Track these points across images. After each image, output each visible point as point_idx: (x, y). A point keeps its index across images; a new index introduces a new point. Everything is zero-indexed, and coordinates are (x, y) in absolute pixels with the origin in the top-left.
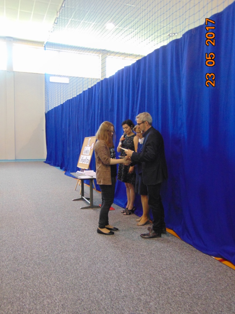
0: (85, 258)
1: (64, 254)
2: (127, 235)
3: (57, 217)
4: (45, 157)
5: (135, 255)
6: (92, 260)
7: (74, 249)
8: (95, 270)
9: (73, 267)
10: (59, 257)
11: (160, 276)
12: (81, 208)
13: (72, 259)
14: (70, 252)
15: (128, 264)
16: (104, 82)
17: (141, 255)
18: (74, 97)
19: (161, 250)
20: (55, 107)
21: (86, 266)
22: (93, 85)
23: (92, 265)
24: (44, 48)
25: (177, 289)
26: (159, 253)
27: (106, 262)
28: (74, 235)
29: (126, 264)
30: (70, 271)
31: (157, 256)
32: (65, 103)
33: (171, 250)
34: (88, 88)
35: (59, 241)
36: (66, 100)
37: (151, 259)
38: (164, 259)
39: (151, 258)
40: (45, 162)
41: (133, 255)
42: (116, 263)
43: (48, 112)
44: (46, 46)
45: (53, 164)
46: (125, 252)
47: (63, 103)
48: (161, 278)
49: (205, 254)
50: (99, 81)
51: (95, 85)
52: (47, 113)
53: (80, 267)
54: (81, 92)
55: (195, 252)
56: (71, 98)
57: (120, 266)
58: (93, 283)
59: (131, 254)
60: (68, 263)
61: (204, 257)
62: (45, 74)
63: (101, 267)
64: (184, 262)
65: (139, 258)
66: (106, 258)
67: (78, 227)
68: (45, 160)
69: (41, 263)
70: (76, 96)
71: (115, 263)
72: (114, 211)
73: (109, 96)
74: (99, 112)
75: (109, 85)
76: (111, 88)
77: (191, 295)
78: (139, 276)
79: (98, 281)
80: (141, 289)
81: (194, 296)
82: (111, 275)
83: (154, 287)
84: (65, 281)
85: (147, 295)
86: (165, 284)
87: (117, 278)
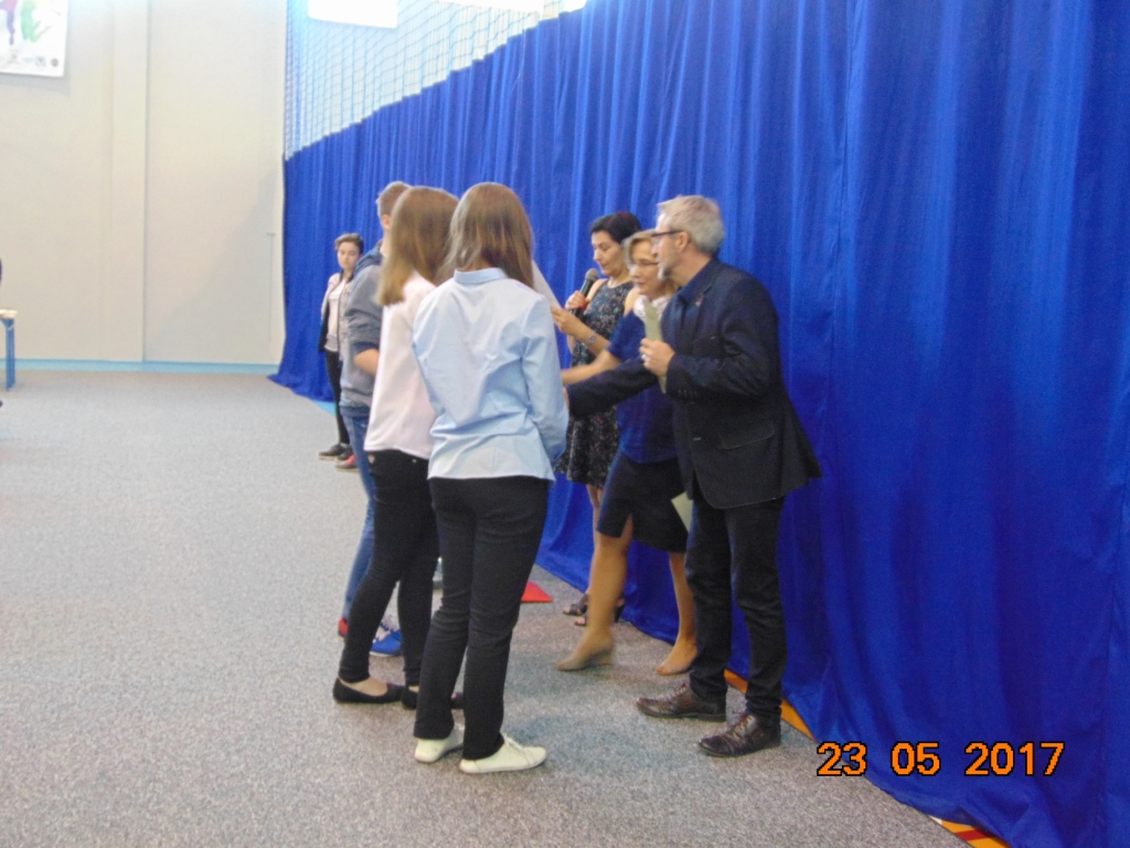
0: (394, 793)
1: (309, 771)
2: (589, 710)
3: (298, 620)
4: (275, 355)
5: (608, 791)
6: (425, 801)
7: (352, 756)
8: (432, 841)
9: (342, 826)
10: (289, 784)
13: (340, 792)
14: (335, 764)
15: (570, 828)
16: (537, 36)
18: (408, 93)
19: (722, 777)
20: (327, 133)
21: (393, 826)
22: (492, 49)
23: (422, 822)
26: (709, 790)
27: (482, 814)
29: (562, 825)
30: (326, 842)
31: (699, 803)
32: (369, 119)
33: (764, 780)
34: (474, 58)
35: (296, 720)
36: (377, 108)
37: (673, 813)
38: (724, 814)
39: (671, 810)
40: (276, 379)
41: (599, 794)
42: (522, 818)
43: (298, 156)
45: (306, 390)
46: (566, 780)
47: (364, 121)
49: (904, 807)
50: (520, 32)
51: (502, 50)
52: (291, 159)
53: (371, 826)
54: (443, 77)
55: (861, 797)
56: (398, 98)
57: (536, 833)
59: (589, 788)
60: (320, 808)
61: (900, 817)
63: (458, 833)
64: (806, 834)
68: (275, 371)
69: (210, 802)
70: (417, 91)
71: (516, 820)
72: (547, 605)
73: (556, 102)
74: (514, 168)
75: (558, 54)
76: (564, 67)
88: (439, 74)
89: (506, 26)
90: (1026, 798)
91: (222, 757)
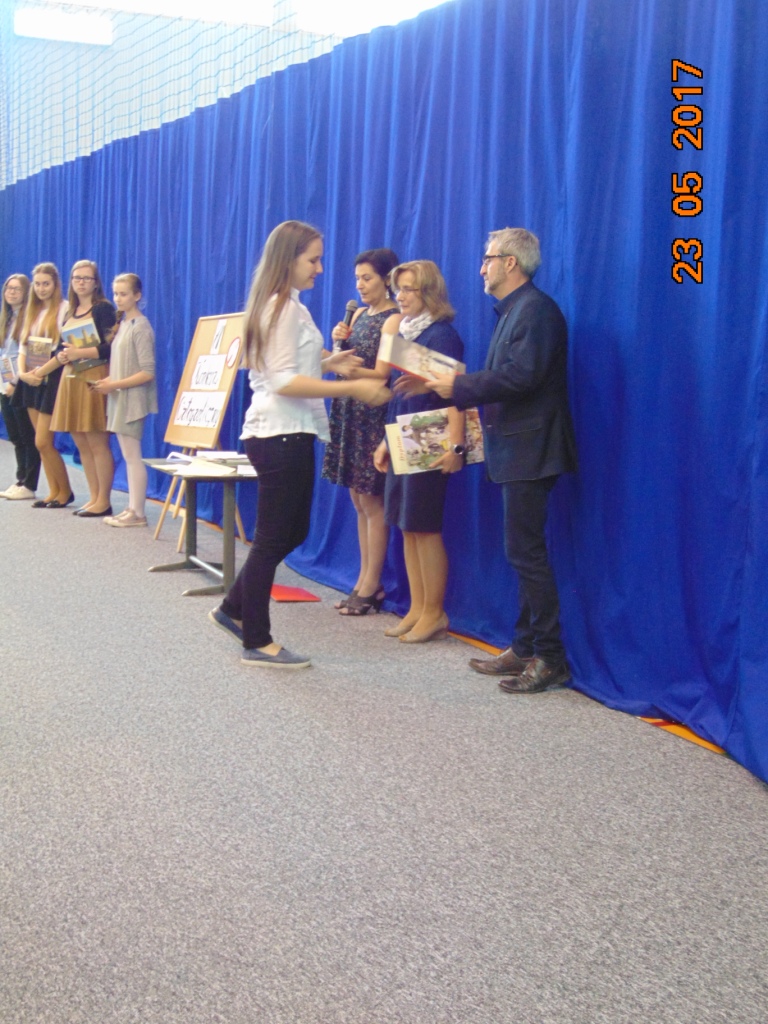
5: (381, 707)
8: (250, 733)
11: (452, 746)
12: (185, 592)
15: (354, 725)
16: (287, 80)
17: (401, 707)
18: (146, 128)
20: (48, 167)
22: (238, 88)
25: (494, 769)
26: (461, 705)
27: (285, 719)
28: (170, 662)
29: (348, 723)
31: (453, 712)
32: (100, 151)
34: (220, 97)
36: (108, 141)
37: (432, 717)
38: (472, 716)
39: (431, 715)
41: (374, 708)
42: (316, 720)
47: (93, 154)
48: (451, 751)
49: (612, 711)
50: (269, 74)
51: (250, 89)
54: (185, 113)
55: (581, 707)
56: (135, 132)
57: (328, 727)
58: (242, 755)
59: (366, 706)
61: (609, 715)
63: (268, 728)
64: (535, 725)
65: (391, 714)
66: (285, 712)
67: (182, 643)
70: (157, 125)
72: (316, 603)
73: (308, 147)
74: (267, 207)
75: (309, 97)
76: (315, 112)
77: (529, 779)
78: (387, 745)
79: (258, 752)
80: (386, 767)
81: (540, 782)
82: (298, 742)
83: (427, 764)
84: (157, 750)
85: (402, 777)
86: (462, 761)
87: (318, 749)
88: (181, 109)
89: (254, 68)
90: (699, 692)
91: (70, 694)
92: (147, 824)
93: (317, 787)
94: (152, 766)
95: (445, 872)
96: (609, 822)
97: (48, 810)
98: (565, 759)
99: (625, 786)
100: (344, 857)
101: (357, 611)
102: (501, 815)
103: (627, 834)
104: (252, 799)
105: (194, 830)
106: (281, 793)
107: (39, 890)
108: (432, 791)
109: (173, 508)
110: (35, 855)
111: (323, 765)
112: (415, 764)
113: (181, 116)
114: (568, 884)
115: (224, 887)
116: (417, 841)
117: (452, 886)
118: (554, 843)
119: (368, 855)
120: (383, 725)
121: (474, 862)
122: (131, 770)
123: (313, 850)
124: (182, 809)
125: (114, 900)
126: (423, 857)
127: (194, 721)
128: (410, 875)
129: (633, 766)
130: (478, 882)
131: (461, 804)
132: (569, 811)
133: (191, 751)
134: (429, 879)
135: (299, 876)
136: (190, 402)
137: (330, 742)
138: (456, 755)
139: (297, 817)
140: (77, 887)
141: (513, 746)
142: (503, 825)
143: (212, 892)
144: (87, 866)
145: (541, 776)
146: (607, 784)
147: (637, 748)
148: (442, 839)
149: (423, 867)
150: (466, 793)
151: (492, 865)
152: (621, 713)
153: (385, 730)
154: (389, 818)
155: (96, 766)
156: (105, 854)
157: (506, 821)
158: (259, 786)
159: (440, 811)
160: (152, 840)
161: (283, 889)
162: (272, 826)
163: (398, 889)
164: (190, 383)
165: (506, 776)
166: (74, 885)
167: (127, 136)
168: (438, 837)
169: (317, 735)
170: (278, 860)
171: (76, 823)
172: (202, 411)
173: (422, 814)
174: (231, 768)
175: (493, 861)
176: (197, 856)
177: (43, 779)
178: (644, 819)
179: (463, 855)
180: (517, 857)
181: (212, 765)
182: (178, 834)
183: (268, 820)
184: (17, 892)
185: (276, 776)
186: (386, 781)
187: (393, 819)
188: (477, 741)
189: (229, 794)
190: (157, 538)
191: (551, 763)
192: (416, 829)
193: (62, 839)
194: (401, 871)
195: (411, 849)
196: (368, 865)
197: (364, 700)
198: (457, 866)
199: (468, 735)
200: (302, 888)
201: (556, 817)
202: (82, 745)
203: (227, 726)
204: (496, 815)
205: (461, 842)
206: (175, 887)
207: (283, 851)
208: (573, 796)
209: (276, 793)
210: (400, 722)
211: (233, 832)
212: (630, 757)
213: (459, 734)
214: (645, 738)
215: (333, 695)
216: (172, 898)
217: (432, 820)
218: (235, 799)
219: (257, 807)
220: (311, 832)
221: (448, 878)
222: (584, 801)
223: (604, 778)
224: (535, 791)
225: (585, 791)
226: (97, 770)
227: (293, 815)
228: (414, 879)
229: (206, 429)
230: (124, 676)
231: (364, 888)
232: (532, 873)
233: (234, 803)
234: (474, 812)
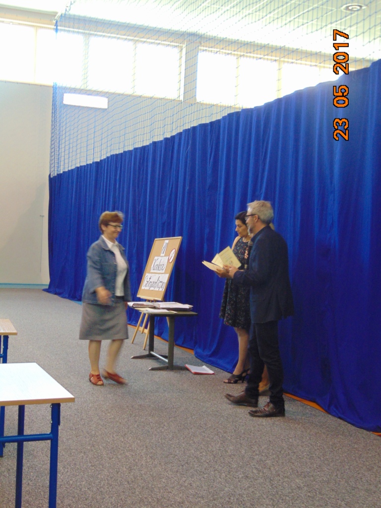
4: (46, 280)
10: (132, 421)
11: (284, 443)
12: (150, 369)
14: (146, 416)
16: (198, 130)
18: (126, 150)
20: (79, 166)
22: (174, 134)
24: (55, 27)
27: (205, 428)
32: (105, 159)
34: (165, 137)
36: (109, 155)
40: (49, 290)
43: (60, 176)
44: (58, 24)
45: (67, 296)
47: (101, 160)
50: (189, 128)
51: (180, 134)
52: (55, 177)
53: (167, 430)
56: (121, 151)
57: (225, 432)
58: (187, 444)
62: (53, 87)
66: (204, 425)
68: (47, 287)
70: (131, 148)
71: (217, 430)
73: (208, 161)
76: (212, 145)
77: (322, 459)
78: (254, 441)
79: (194, 443)
80: (254, 451)
81: (327, 460)
82: (212, 439)
83: (274, 450)
84: (148, 440)
85: (262, 456)
86: (290, 449)
87: (222, 442)
88: (146, 142)
89: (182, 124)
91: (104, 414)
92: (148, 473)
93: (224, 459)
94: (147, 447)
95: (287, 498)
96: (361, 479)
97: (103, 465)
98: (338, 450)
99: (367, 463)
100: (240, 490)
101: (232, 382)
102: (310, 474)
103: (370, 484)
104: (195, 463)
105: (170, 476)
106: (207, 461)
107: (105, 500)
108: (277, 462)
109: (141, 329)
110: (100, 485)
111: (225, 449)
112: (268, 450)
113: (145, 145)
114: (345, 505)
115: (188, 502)
116: (273, 484)
117: (291, 504)
118: (336, 487)
119: (251, 490)
120: (251, 432)
121: (300, 494)
122: (137, 448)
123: (226, 487)
124: (163, 467)
125: (139, 505)
126: (276, 491)
127: (163, 427)
128: (271, 499)
129: (370, 454)
130: (303, 503)
131: (292, 469)
132: (342, 473)
133: (163, 441)
134: (281, 501)
135: (221, 498)
136: (150, 278)
137: (227, 439)
138: (287, 446)
139: (216, 472)
140: (121, 499)
141: (313, 444)
142: (312, 478)
143: (182, 503)
144: (124, 490)
145: (327, 457)
146: (359, 462)
147: (372, 446)
148: (284, 484)
149: (277, 496)
150: (293, 464)
151: (309, 496)
152: (362, 430)
153: (252, 434)
154: (259, 474)
155: (121, 447)
156: (131, 485)
157: (313, 477)
158: (197, 458)
159: (282, 472)
160: (152, 480)
161: (214, 503)
162: (206, 475)
163: (267, 505)
164: (150, 270)
165: (311, 457)
166: (120, 498)
167: (118, 153)
168: (283, 483)
169: (221, 436)
170: (210, 490)
171: (116, 471)
172: (156, 283)
173: (274, 472)
174: (183, 450)
175: (309, 494)
176: (173, 488)
177: (98, 452)
178: (377, 478)
179: (294, 491)
180: (320, 493)
181: (174, 448)
182: (163, 478)
183: (203, 473)
184: (95, 500)
185: (204, 453)
186: (255, 457)
187: (261, 474)
188: (296, 441)
189: (184, 461)
190: (132, 343)
191: (331, 452)
192: (272, 479)
193: (111, 478)
194: (267, 497)
195: (270, 487)
196: (252, 494)
197: (241, 421)
198: (293, 496)
199: (291, 438)
200: (223, 503)
201: (336, 475)
202: (113, 437)
203: (179, 431)
204: (308, 474)
205: (293, 485)
206: (165, 500)
207: (212, 487)
208: (344, 467)
209: (205, 461)
210: (258, 431)
211: (188, 478)
212: (368, 450)
213: (287, 437)
214: (375, 441)
215: (226, 418)
216: (165, 505)
217: (279, 475)
218: (187, 463)
219: (197, 467)
220: (224, 479)
221: (289, 501)
222: (349, 469)
223: (357, 459)
224: (325, 464)
225: (349, 465)
226: (122, 448)
227: (214, 471)
228: (274, 501)
229: (158, 291)
230: (127, 406)
231: (251, 504)
232: (327, 500)
233: (186, 465)
234: (298, 472)
